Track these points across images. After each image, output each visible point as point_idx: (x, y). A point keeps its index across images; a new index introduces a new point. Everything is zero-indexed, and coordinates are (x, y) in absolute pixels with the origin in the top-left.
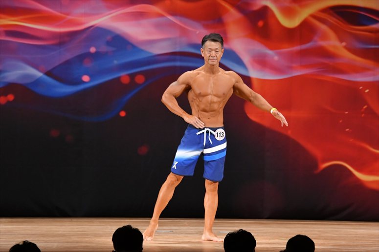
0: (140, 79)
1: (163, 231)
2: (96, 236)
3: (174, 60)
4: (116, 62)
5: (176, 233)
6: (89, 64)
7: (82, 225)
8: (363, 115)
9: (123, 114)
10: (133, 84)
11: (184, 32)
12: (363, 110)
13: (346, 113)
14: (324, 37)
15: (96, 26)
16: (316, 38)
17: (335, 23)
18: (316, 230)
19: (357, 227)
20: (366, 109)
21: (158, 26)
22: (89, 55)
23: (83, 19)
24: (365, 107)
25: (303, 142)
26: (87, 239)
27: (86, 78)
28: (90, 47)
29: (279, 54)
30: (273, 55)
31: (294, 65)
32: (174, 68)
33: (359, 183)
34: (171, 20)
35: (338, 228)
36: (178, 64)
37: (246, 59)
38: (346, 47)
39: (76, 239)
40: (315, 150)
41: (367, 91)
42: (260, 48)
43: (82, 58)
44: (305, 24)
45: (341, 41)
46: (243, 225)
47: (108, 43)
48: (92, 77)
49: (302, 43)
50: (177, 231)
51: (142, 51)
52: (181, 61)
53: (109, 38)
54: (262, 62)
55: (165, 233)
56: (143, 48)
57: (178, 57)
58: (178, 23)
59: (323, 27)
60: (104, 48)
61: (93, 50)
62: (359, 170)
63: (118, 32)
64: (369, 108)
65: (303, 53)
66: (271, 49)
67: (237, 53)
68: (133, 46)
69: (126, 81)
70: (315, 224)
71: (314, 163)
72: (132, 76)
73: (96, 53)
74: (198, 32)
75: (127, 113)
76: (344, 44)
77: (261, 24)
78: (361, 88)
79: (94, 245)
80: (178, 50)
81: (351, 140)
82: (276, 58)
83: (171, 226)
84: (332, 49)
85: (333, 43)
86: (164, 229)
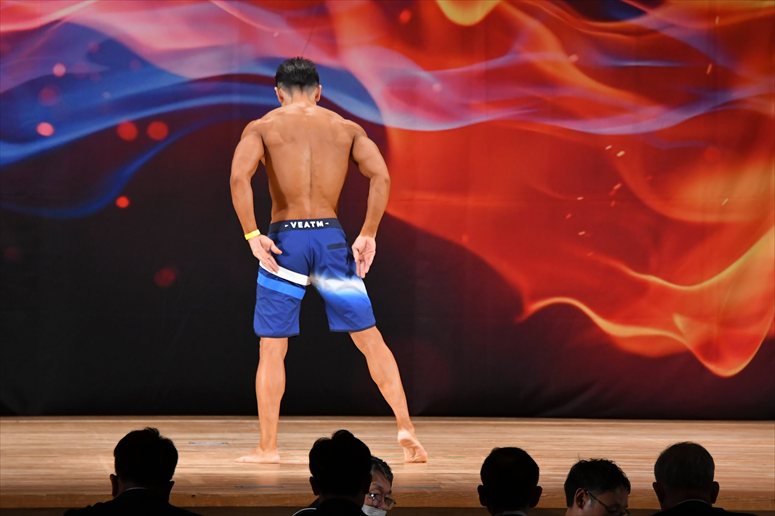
0: (157, 131)
1: (208, 443)
2: (67, 453)
3: (228, 92)
4: (107, 96)
5: (235, 446)
6: (50, 100)
7: (41, 432)
8: (613, 203)
9: (123, 202)
10: (143, 140)
11: (248, 33)
12: (612, 193)
13: (580, 198)
14: (535, 44)
15: (65, 21)
16: (517, 46)
17: (556, 16)
18: (519, 437)
19: (601, 430)
20: (618, 190)
21: (195, 21)
22: (51, 81)
23: (37, 7)
24: (617, 187)
25: (491, 258)
26: (50, 461)
27: (45, 129)
28: (53, 64)
29: (443, 79)
30: (431, 81)
31: (474, 101)
32: (229, 107)
33: (606, 342)
34: (221, 10)
35: (564, 434)
36: (236, 99)
37: (376, 89)
38: (578, 65)
39: (27, 461)
40: (517, 276)
41: (621, 154)
42: (404, 67)
43: (36, 86)
44: (494, 17)
45: (569, 52)
46: (371, 428)
47: (91, 57)
48: (58, 126)
49: (488, 57)
50: (235, 442)
51: (161, 72)
52: (242, 92)
53: (92, 45)
54: (408, 95)
55: (211, 447)
56: (163, 65)
57: (236, 85)
58: (236, 14)
59: (532, 24)
60: (83, 67)
61: (59, 70)
62: (607, 315)
63: (112, 34)
64: (625, 188)
65: (491, 78)
66: (427, 68)
67: (358, 77)
68: (143, 63)
69: (129, 134)
70: (519, 425)
71: (516, 303)
72: (142, 125)
73: (66, 76)
74: (276, 34)
75: (131, 202)
76: (574, 58)
77: (405, 16)
78: (609, 147)
79: (63, 472)
80: (235, 70)
81: (590, 254)
82: (437, 87)
83: (223, 432)
84: (549, 69)
85: (551, 55)
86: (209, 439)
